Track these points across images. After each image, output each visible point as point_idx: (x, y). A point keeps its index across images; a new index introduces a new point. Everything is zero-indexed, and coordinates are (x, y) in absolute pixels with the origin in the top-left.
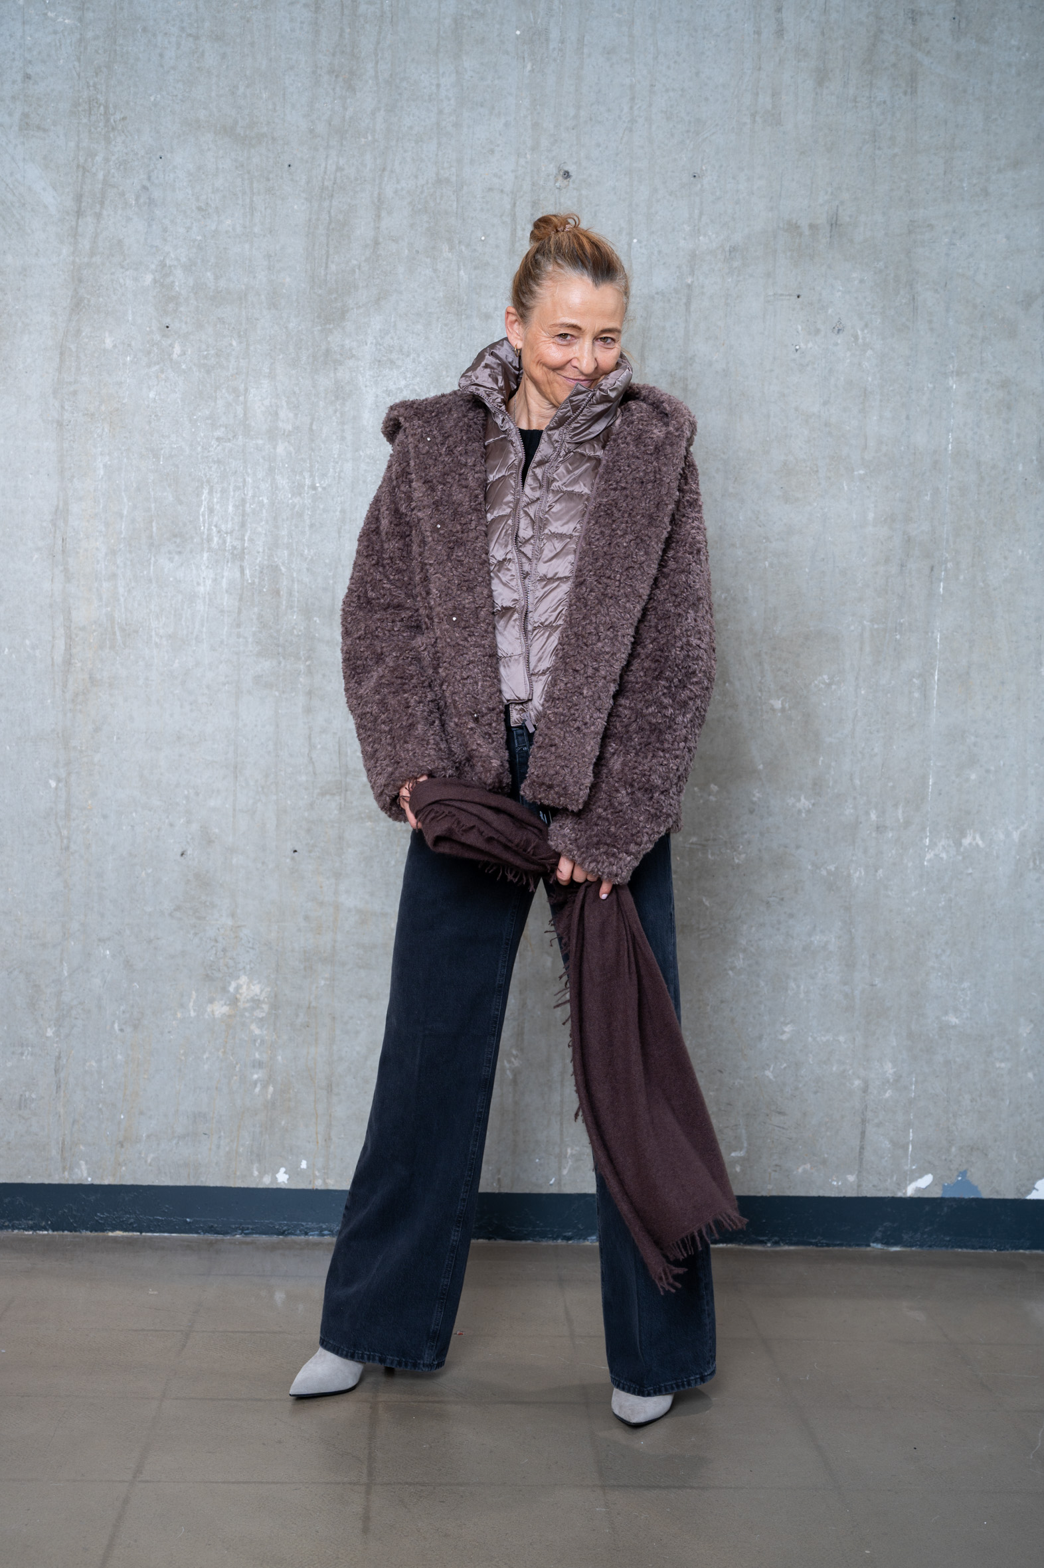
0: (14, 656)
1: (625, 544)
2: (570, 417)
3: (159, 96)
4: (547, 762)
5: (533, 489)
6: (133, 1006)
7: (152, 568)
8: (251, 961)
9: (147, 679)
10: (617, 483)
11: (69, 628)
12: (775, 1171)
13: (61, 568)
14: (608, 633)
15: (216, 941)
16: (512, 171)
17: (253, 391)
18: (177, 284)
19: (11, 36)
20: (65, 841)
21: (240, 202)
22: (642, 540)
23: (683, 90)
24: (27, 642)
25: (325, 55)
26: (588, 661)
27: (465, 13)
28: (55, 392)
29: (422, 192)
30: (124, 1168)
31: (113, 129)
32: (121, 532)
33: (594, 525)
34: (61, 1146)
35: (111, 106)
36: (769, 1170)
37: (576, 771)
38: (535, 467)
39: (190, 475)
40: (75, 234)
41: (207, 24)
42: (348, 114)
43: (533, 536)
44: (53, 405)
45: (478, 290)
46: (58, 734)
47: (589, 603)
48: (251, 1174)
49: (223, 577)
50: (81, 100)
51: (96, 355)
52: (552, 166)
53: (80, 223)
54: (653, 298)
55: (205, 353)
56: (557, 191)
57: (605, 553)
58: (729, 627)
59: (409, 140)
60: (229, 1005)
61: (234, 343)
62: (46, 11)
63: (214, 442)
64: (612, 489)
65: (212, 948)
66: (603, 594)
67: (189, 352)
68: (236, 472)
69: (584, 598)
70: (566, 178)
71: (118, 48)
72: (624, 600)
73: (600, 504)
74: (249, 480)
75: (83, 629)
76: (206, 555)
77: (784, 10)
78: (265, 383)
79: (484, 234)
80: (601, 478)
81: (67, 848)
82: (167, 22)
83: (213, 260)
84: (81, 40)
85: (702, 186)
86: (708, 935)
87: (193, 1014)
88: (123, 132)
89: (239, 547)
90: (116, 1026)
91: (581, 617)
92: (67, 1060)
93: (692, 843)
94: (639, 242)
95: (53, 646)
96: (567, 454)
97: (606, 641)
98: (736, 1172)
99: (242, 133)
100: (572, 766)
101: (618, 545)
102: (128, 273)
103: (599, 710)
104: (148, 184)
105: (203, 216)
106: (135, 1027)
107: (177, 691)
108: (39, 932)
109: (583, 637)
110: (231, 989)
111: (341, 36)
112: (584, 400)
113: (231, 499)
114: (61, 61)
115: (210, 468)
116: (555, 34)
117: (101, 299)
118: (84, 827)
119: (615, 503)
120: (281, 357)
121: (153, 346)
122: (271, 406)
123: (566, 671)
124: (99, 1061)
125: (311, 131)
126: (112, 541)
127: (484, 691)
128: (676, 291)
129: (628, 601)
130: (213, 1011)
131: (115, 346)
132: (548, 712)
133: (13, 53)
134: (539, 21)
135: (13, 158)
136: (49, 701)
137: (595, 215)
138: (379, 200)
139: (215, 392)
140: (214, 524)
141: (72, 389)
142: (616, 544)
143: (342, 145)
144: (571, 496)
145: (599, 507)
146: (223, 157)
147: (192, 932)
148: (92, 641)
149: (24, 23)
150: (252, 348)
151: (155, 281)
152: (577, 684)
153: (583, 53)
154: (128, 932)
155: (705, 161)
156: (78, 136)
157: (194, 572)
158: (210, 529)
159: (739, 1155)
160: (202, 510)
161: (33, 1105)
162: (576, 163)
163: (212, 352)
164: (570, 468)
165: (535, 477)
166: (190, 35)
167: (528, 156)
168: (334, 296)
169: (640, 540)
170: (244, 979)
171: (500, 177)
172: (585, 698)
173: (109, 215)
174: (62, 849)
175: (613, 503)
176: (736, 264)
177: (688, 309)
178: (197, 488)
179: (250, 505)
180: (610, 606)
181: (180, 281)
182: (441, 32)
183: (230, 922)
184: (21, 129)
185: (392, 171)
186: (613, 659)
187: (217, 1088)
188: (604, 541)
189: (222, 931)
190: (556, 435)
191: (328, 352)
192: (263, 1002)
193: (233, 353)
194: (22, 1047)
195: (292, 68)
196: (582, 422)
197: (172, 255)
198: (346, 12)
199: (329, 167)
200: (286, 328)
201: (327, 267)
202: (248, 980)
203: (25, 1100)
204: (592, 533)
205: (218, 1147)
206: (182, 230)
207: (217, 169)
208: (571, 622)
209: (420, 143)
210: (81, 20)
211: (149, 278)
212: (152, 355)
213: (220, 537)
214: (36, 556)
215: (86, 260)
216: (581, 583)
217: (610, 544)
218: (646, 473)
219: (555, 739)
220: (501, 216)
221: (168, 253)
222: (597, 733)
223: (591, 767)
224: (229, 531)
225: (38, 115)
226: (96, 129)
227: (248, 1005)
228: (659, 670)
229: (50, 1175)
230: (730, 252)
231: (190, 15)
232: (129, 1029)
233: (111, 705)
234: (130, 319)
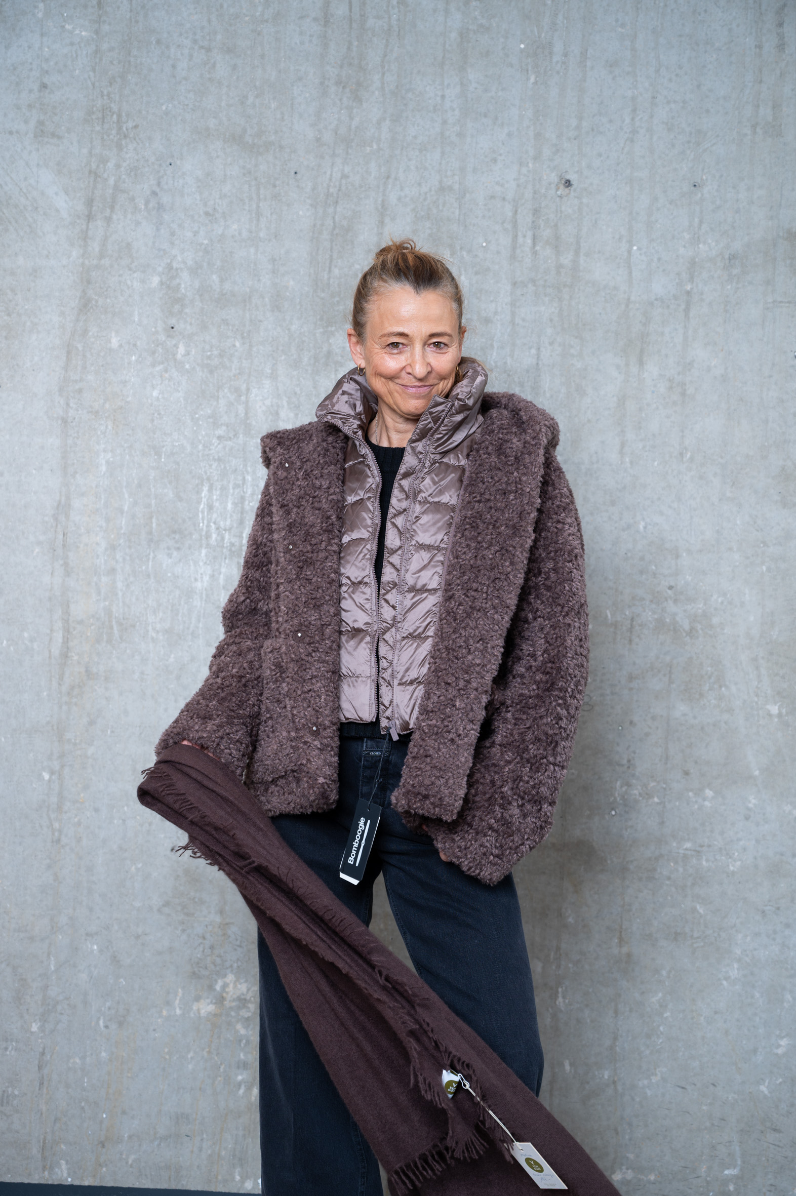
0: (12, 648)
1: (490, 556)
2: (431, 428)
3: (170, 105)
4: (422, 772)
5: (399, 500)
6: (118, 1003)
7: (150, 563)
8: (238, 959)
9: (142, 673)
10: (481, 494)
11: (67, 621)
12: (770, 1191)
13: (61, 562)
14: (478, 645)
15: (204, 938)
16: (514, 180)
17: (254, 391)
18: (183, 286)
19: (29, 47)
20: (56, 834)
21: (247, 207)
22: (507, 550)
23: (684, 102)
24: (26, 635)
25: (333, 67)
26: (460, 674)
27: (470, 27)
28: (61, 390)
29: (425, 200)
30: (104, 1169)
31: (125, 137)
32: (121, 528)
33: (460, 538)
34: (41, 1144)
35: (124, 114)
36: (764, 1190)
37: (451, 782)
38: (401, 479)
39: (191, 472)
40: (85, 237)
41: (219, 37)
42: (355, 123)
43: (400, 547)
44: (59, 402)
45: (479, 295)
46: (53, 726)
47: (458, 617)
48: (233, 1179)
49: (220, 573)
50: (95, 109)
51: (102, 354)
52: (553, 174)
53: (90, 226)
54: (652, 304)
55: (209, 353)
56: (558, 199)
57: (471, 565)
58: (725, 631)
59: (413, 149)
60: (215, 1003)
61: (237, 344)
62: (63, 24)
63: (215, 441)
64: (476, 502)
65: (199, 945)
66: (471, 607)
67: (193, 353)
68: (236, 470)
69: (453, 612)
70: (568, 187)
71: (132, 59)
72: (492, 612)
73: (466, 517)
74: (249, 478)
75: (81, 622)
76: (204, 551)
77: (785, 25)
78: (267, 383)
79: (486, 241)
80: (465, 490)
81: (59, 841)
82: (181, 35)
83: (219, 263)
84: (96, 52)
85: (702, 195)
86: (702, 944)
87: (178, 1012)
88: (135, 139)
89: (237, 544)
90: (101, 1022)
91: (452, 630)
92: (51, 1056)
93: (686, 849)
94: (639, 249)
95: (51, 639)
96: (432, 465)
97: (477, 653)
98: (729, 1190)
99: (250, 141)
100: (447, 777)
101: (483, 557)
102: (135, 275)
103: (472, 722)
104: (158, 190)
105: (210, 220)
106: (121, 1024)
107: (172, 686)
108: (27, 925)
109: (453, 650)
110: (218, 987)
111: (349, 48)
112: (443, 411)
113: (230, 497)
114: (77, 71)
115: (211, 466)
116: (558, 47)
117: (108, 300)
118: (76, 820)
119: (480, 515)
120: (283, 358)
121: (158, 346)
122: (272, 406)
123: (438, 684)
124: (83, 1058)
125: (318, 140)
126: (112, 536)
127: (327, 705)
128: (675, 297)
129: (496, 613)
130: (198, 1010)
131: (121, 346)
132: (423, 724)
133: (31, 64)
134: (543, 35)
135: (27, 164)
136: (45, 694)
137: (596, 222)
138: (383, 206)
139: (218, 391)
140: (213, 520)
141: (77, 387)
142: (483, 556)
143: (347, 153)
144: (437, 507)
145: (465, 520)
146: (231, 164)
147: (180, 928)
148: (89, 634)
149: (42, 35)
150: (254, 349)
151: (162, 283)
152: (449, 697)
153: (585, 66)
154: (116, 927)
155: (706, 171)
156: (91, 143)
157: (192, 568)
158: (208, 526)
159: (733, 1173)
160: (202, 506)
161: (15, 1102)
162: (577, 172)
163: (216, 352)
164: (436, 479)
165: (402, 489)
166: (202, 47)
167: (530, 165)
168: (337, 299)
169: (504, 551)
170: (230, 978)
171: (502, 186)
172: (458, 709)
173: (118, 220)
174: (53, 842)
175: (478, 515)
176: (735, 271)
177: (687, 316)
178: (197, 485)
179: (249, 502)
180: (479, 618)
181: (186, 283)
182: (447, 46)
183: (218, 919)
184: (35, 136)
185: (396, 179)
186: (484, 670)
187: (200, 1089)
188: (470, 555)
189: (210, 928)
190: (420, 446)
191: (329, 353)
192: (250, 1001)
193: (236, 353)
194: (7, 1042)
195: (300, 79)
196: (444, 432)
197: (179, 259)
198: (354, 25)
199: (334, 175)
200: (289, 329)
201: (330, 271)
202: (234, 979)
203: (8, 1096)
204: (459, 546)
205: (200, 1149)
206: (189, 234)
207: (225, 175)
208: (442, 635)
209: (424, 152)
210: (97, 32)
211: (155, 281)
212: (157, 355)
213: (218, 535)
214: (37, 550)
215: (95, 262)
216: (451, 597)
217: (476, 556)
218: (507, 484)
219: (429, 750)
220: (503, 223)
221: (175, 256)
222: (471, 745)
223: (466, 779)
224: (227, 528)
225: (53, 122)
226: (108, 136)
227: (234, 1004)
228: (550, 682)
229: (30, 1175)
230: (730, 259)
231: (203, 28)
232: (113, 1026)
233: (107, 698)
234: (136, 319)
